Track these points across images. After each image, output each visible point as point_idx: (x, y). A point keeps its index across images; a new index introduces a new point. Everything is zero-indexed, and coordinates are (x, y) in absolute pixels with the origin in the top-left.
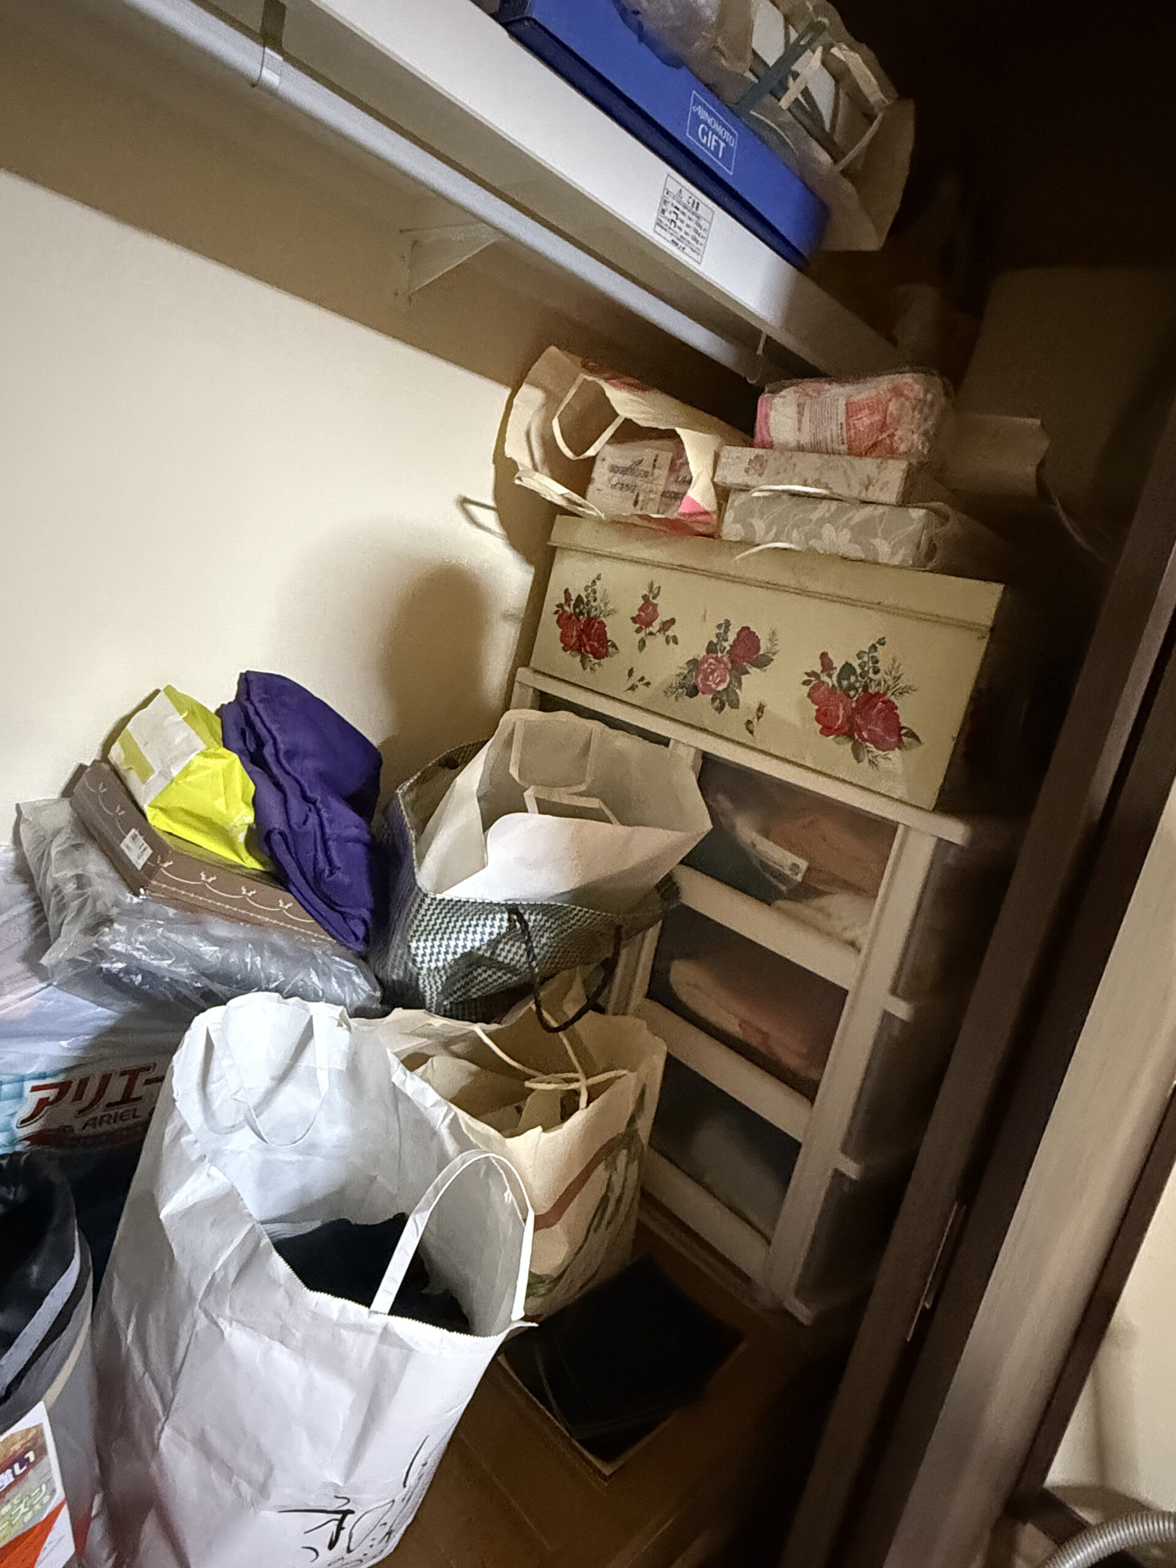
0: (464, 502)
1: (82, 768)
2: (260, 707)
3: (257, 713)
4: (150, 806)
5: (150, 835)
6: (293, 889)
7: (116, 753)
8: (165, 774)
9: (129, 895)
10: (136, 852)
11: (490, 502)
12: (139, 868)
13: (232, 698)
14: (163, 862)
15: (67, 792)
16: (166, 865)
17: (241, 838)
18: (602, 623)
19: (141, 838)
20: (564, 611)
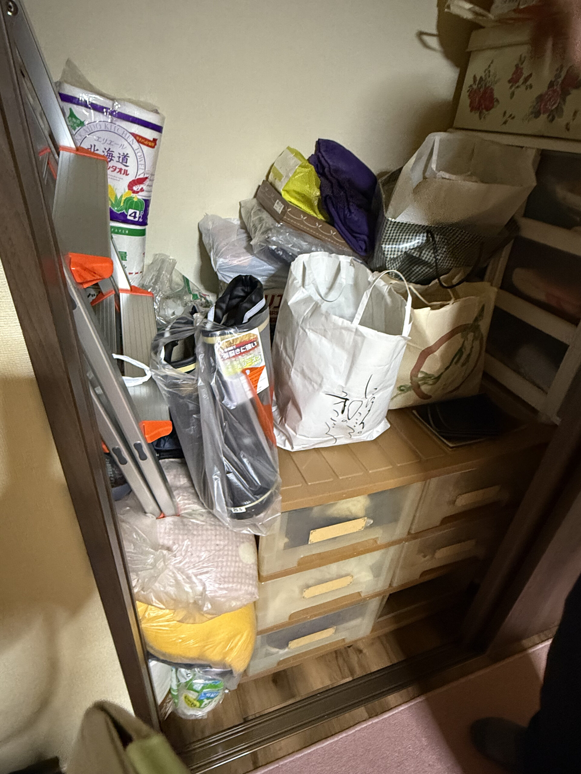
0: (420, 34)
1: (259, 186)
2: (324, 153)
3: (323, 157)
4: (283, 190)
5: (284, 201)
6: (337, 226)
7: (271, 178)
8: (287, 176)
9: (277, 224)
10: (278, 208)
11: (435, 32)
12: (280, 213)
13: (313, 153)
14: (288, 208)
15: (255, 196)
16: (289, 210)
17: (316, 203)
18: (492, 88)
19: (280, 203)
20: (473, 89)
